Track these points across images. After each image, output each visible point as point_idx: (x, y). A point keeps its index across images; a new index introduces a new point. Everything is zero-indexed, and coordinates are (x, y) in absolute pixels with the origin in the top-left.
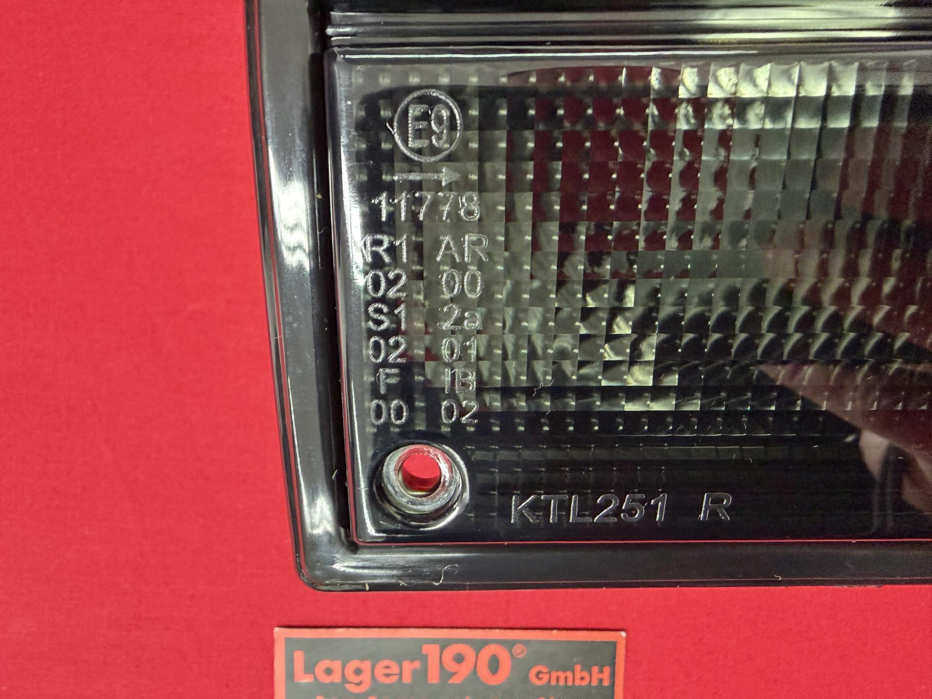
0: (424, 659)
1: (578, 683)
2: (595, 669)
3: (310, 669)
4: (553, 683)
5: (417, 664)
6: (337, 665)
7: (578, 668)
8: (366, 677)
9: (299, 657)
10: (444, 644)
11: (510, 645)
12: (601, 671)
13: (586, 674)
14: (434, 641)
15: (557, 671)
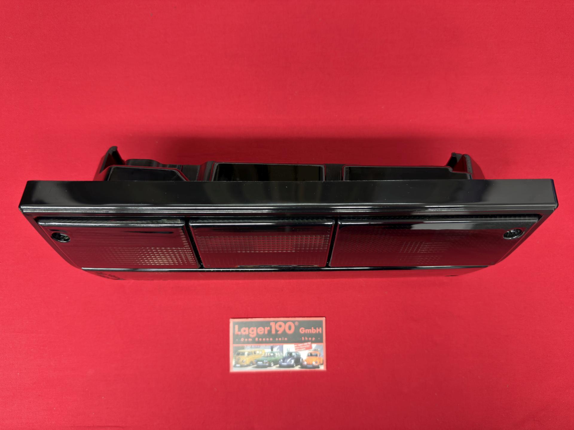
0: (271, 327)
1: (313, 332)
2: (317, 328)
3: (239, 330)
4: (306, 332)
5: (269, 328)
6: (247, 329)
7: (313, 328)
8: (255, 332)
9: (237, 327)
10: (276, 322)
11: (294, 322)
12: (319, 329)
13: (315, 330)
14: (273, 321)
15: (307, 329)
